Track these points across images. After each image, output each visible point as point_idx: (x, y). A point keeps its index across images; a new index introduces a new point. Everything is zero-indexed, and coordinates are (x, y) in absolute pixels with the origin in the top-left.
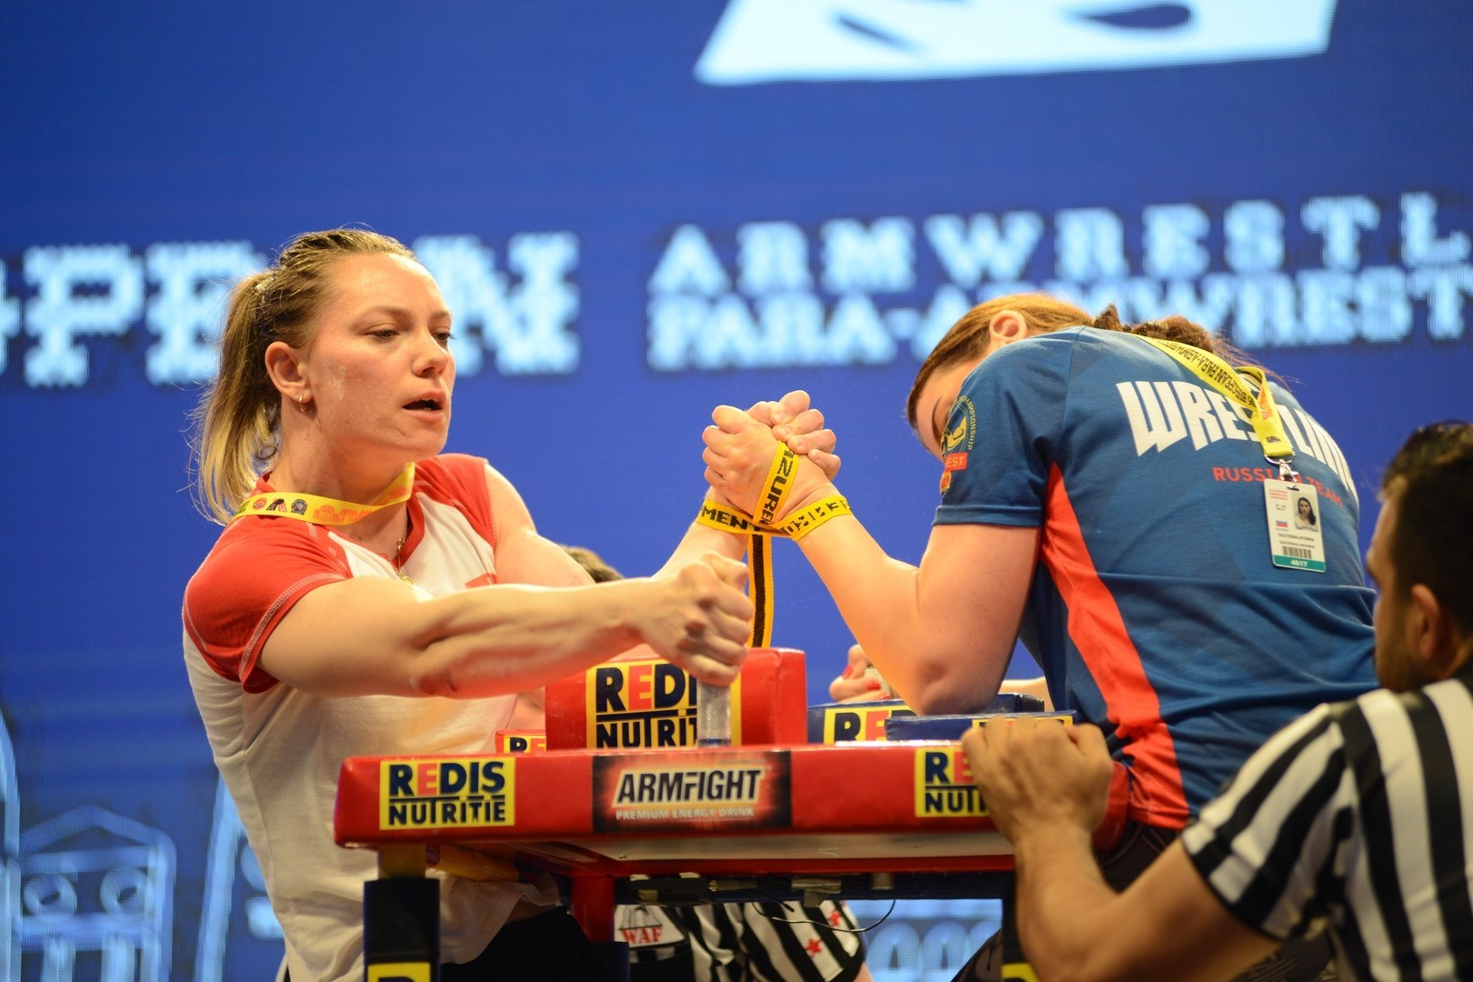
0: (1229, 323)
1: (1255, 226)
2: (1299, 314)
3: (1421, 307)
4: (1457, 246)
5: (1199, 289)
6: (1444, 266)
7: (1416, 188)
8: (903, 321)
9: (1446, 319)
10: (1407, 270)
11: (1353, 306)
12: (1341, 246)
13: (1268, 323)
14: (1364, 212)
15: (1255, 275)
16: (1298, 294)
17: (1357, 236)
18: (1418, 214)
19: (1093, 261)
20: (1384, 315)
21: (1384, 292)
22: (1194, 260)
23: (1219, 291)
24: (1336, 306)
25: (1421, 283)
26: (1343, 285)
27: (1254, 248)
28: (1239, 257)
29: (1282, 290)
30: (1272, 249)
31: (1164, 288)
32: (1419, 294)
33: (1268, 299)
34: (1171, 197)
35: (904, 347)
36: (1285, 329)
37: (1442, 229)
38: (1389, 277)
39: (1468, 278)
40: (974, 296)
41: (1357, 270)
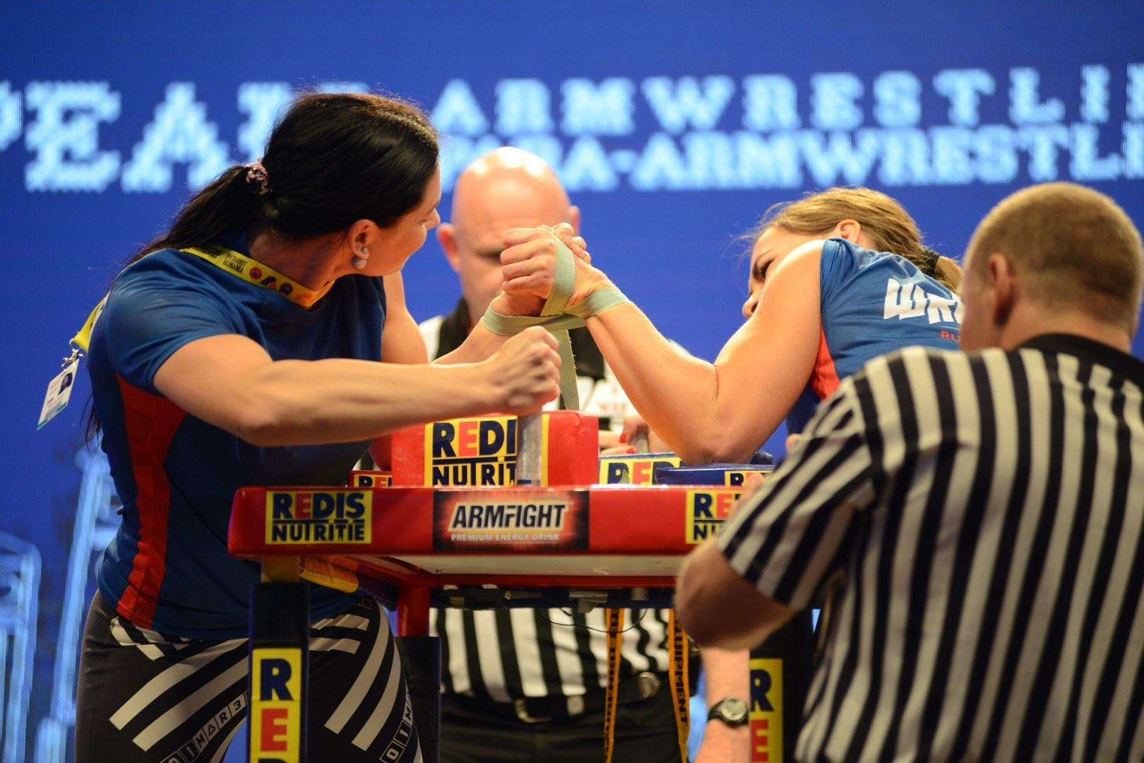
0: (877, 165)
1: (899, 91)
2: (930, 161)
3: (1024, 157)
4: (1054, 109)
5: (853, 137)
6: (1042, 125)
7: (1022, 63)
8: (624, 159)
9: (1043, 167)
10: (1013, 126)
11: (972, 155)
12: (964, 108)
13: (907, 167)
14: (982, 81)
15: (897, 129)
16: (930, 144)
17: (978, 100)
18: (1024, 83)
19: (772, 113)
20: (995, 162)
21: (996, 144)
22: (850, 116)
23: (869, 141)
24: (961, 156)
25: (1025, 138)
26: (965, 138)
27: (897, 108)
28: (885, 115)
29: (917, 141)
30: (911, 109)
31: (827, 136)
32: (1024, 147)
33: (907, 146)
34: (835, 66)
35: (624, 178)
36: (921, 173)
37: (1043, 95)
38: (1001, 134)
39: (1062, 135)
40: (679, 141)
41: (975, 128)
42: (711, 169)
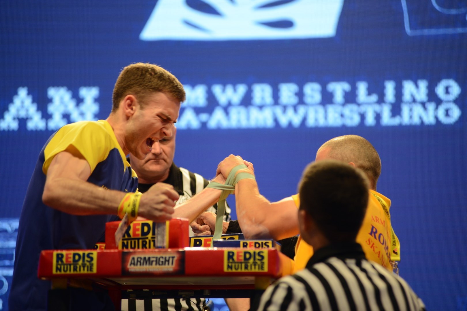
0: (304, 120)
1: (313, 90)
2: (326, 118)
3: (363, 117)
4: (374, 98)
5: (295, 108)
6: (369, 104)
7: (362, 80)
8: (204, 117)
9: (370, 120)
10: (359, 105)
11: (342, 116)
12: (339, 97)
13: (316, 120)
14: (346, 86)
15: (312, 105)
16: (326, 112)
17: (344, 94)
18: (362, 88)
19: (263, 99)
20: (351, 119)
21: (351, 111)
22: (294, 100)
23: (302, 110)
24: (337, 115)
25: (363, 109)
26: (339, 109)
27: (312, 97)
28: (308, 100)
29: (321, 110)
30: (318, 97)
31: (285, 108)
32: (362, 112)
33: (316, 112)
34: (287, 80)
35: (204, 125)
36: (322, 122)
37: (370, 92)
38: (353, 107)
39: (377, 108)
40: (226, 109)
41: (344, 105)
42: (239, 121)
